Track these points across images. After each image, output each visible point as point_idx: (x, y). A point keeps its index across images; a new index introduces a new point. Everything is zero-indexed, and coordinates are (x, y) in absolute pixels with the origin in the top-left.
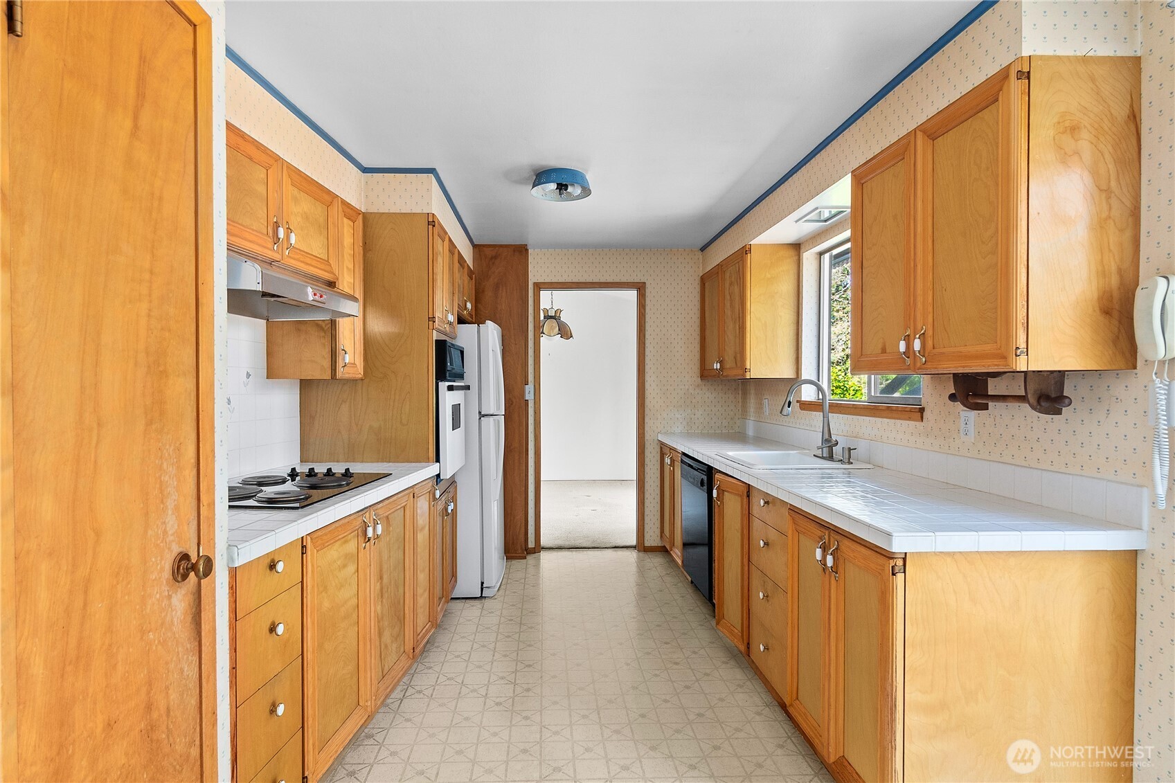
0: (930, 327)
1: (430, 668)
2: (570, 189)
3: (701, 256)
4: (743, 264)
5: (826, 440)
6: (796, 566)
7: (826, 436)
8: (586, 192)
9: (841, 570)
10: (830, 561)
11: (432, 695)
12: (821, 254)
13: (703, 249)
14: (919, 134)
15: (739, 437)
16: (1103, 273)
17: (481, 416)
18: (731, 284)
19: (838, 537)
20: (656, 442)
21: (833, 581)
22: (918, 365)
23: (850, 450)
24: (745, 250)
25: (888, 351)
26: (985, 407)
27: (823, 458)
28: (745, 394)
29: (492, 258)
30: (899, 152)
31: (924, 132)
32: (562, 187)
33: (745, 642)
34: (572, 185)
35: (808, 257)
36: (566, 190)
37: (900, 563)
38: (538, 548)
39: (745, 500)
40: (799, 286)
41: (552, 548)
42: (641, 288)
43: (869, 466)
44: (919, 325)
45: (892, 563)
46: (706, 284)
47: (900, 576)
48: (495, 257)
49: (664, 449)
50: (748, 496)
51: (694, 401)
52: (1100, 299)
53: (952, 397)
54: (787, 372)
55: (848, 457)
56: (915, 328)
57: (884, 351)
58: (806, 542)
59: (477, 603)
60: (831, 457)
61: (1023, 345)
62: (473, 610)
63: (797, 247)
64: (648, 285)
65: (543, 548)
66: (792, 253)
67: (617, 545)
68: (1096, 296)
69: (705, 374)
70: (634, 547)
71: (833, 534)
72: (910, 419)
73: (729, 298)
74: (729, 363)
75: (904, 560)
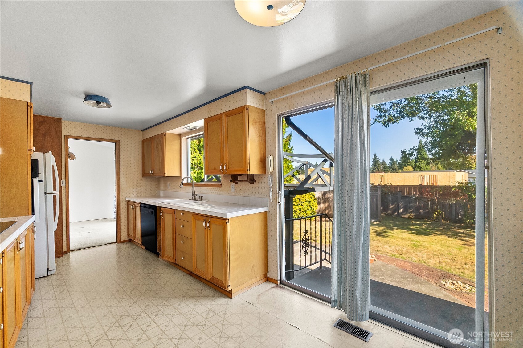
0: (228, 163)
1: (36, 308)
2: (102, 104)
3: (142, 133)
4: (163, 139)
5: (194, 195)
6: (195, 230)
7: (194, 193)
8: (109, 106)
9: (211, 227)
10: (208, 225)
11: (44, 316)
12: (187, 138)
13: (143, 131)
14: (224, 115)
15: (158, 196)
16: (261, 154)
17: (46, 193)
18: (157, 144)
19: (210, 218)
20: (125, 201)
21: (209, 231)
22: (225, 172)
23: (201, 197)
24: (163, 134)
25: (216, 168)
26: (237, 183)
27: (193, 200)
28: (159, 182)
29: (41, 122)
30: (218, 118)
31: (225, 114)
32: (98, 103)
33: (175, 259)
34: (103, 102)
35: (184, 139)
36: (100, 104)
37: (228, 221)
38: (68, 251)
39: (174, 214)
40: (181, 147)
41: (76, 250)
42: (117, 143)
43: (207, 201)
44: (225, 162)
45: (226, 221)
46: (145, 143)
47: (228, 224)
48: (43, 122)
49: (129, 203)
50: (175, 213)
51: (140, 185)
52: (260, 159)
53: (231, 181)
54: (177, 174)
55: (201, 199)
56: (224, 163)
57: (215, 169)
58: (198, 222)
59: (45, 278)
60: (195, 200)
61: (249, 169)
62: (44, 282)
63: (180, 135)
64: (120, 141)
65: (71, 251)
66: (178, 137)
67: (108, 243)
68: (260, 158)
69: (145, 175)
70: (116, 242)
71: (208, 218)
72: (218, 187)
73: (156, 149)
74: (157, 171)
75: (229, 220)
